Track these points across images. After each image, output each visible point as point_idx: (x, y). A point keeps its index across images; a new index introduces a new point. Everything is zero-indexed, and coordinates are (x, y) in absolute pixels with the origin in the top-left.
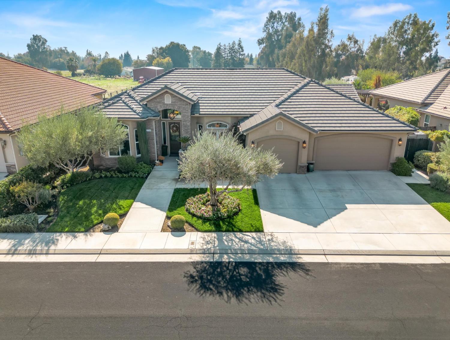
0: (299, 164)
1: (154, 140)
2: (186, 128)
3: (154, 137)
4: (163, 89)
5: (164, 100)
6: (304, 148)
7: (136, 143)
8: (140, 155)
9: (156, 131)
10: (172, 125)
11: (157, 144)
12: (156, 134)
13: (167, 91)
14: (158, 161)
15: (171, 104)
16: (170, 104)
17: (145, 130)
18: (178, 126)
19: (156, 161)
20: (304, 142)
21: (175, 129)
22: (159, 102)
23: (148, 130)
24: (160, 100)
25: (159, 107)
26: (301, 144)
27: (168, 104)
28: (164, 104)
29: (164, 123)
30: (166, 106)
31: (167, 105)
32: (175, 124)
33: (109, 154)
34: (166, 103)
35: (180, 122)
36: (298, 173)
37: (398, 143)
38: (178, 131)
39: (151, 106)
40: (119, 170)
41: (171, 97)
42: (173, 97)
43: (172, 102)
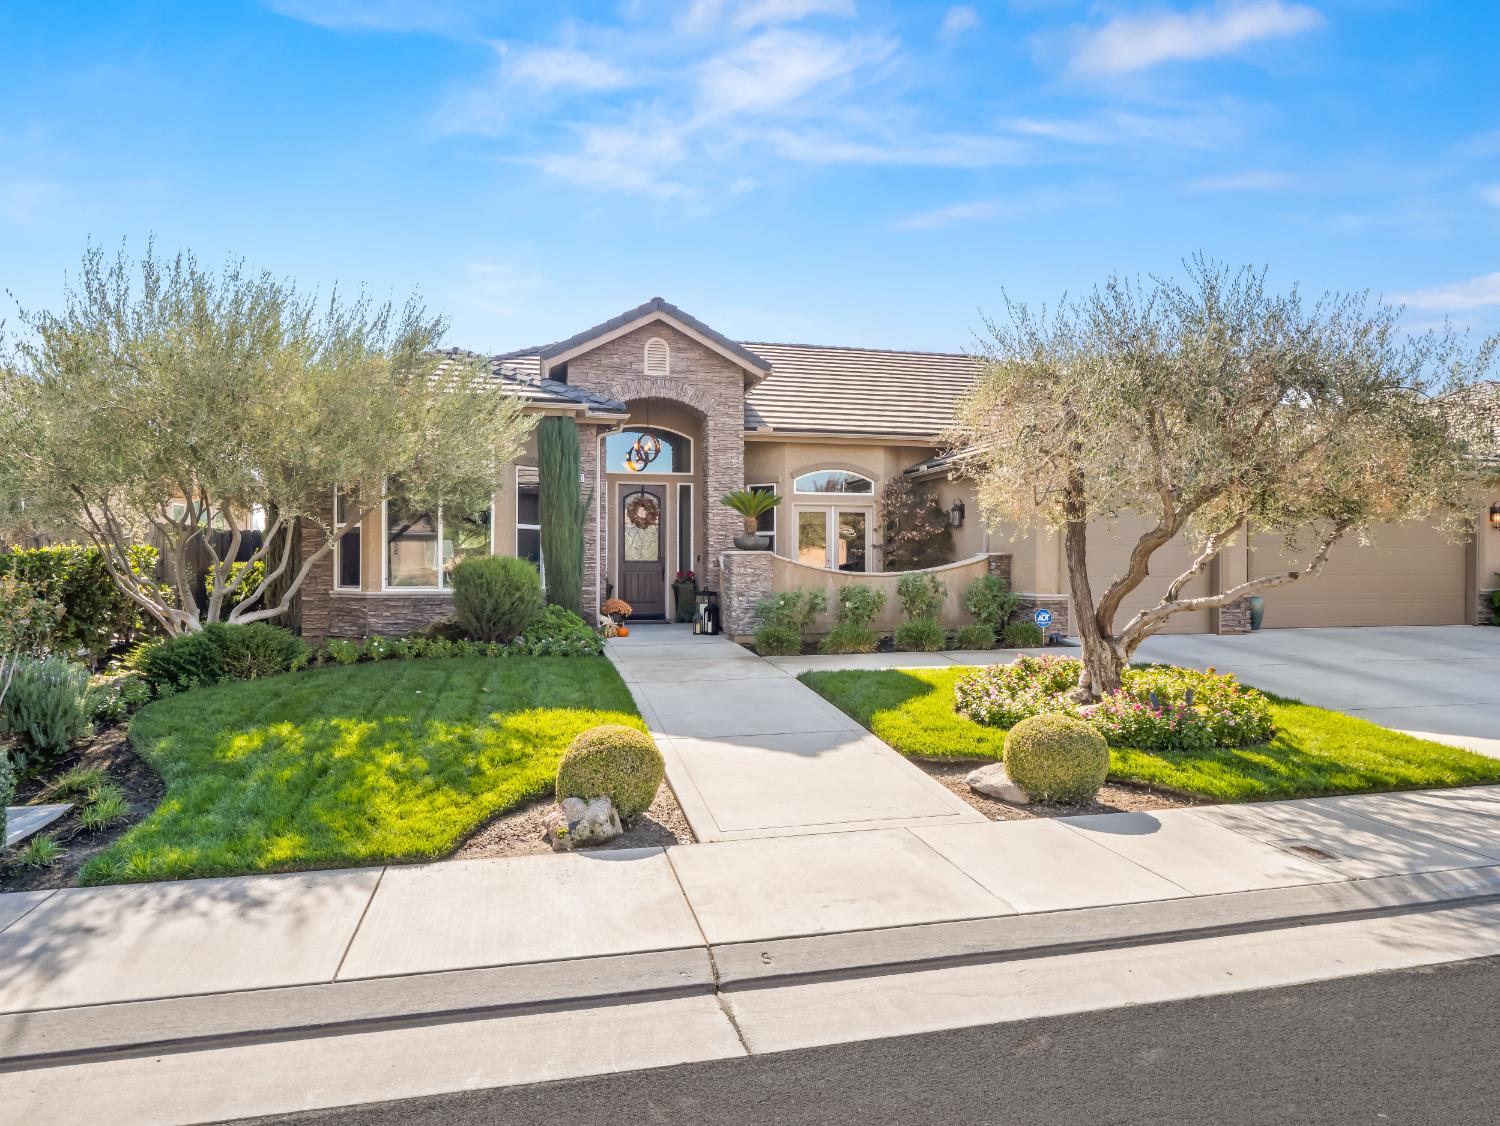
1: (594, 519)
2: (727, 479)
3: (594, 510)
4: (643, 311)
5: (643, 361)
7: (518, 526)
9: (600, 488)
10: (631, 499)
12: (601, 502)
13: (659, 323)
15: (671, 379)
16: (664, 378)
18: (655, 501)
19: (602, 619)
21: (642, 513)
22: (619, 370)
24: (626, 358)
25: (617, 389)
27: (655, 378)
28: (640, 376)
30: (648, 383)
31: (654, 380)
32: (643, 492)
33: (384, 582)
34: (646, 372)
35: (665, 486)
36: (1221, 629)
37: (1491, 520)
38: (657, 522)
39: (587, 381)
40: (454, 632)
41: (672, 350)
42: (679, 350)
43: (672, 372)
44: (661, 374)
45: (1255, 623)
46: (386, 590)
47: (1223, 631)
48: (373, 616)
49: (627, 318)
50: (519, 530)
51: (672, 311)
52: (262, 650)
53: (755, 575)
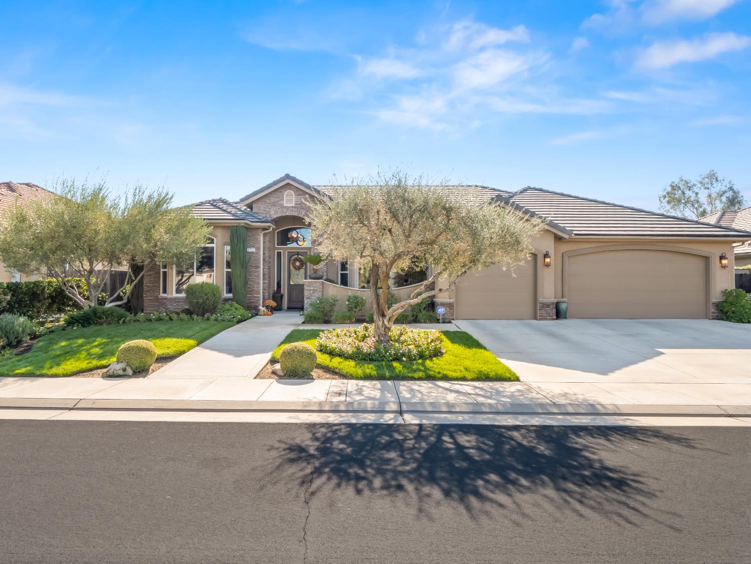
0: (541, 300)
1: (259, 267)
3: (259, 263)
4: (281, 180)
5: (283, 200)
6: (548, 265)
7: (226, 270)
8: (231, 295)
9: (264, 254)
10: (293, 258)
11: (264, 279)
12: (264, 260)
13: (288, 184)
14: (263, 307)
15: (295, 208)
16: (292, 207)
17: (245, 249)
18: (303, 258)
19: (261, 308)
20: (546, 255)
21: (298, 264)
22: (274, 205)
23: (249, 250)
24: (276, 199)
25: (272, 212)
26: (540, 258)
27: (289, 207)
28: (282, 207)
29: (279, 254)
30: (285, 209)
31: (287, 208)
32: (298, 255)
33: (174, 292)
34: (285, 205)
35: (307, 252)
36: (538, 318)
37: (720, 263)
38: (304, 268)
39: (260, 210)
40: (188, 312)
41: (296, 195)
42: (299, 195)
43: (295, 204)
44: (291, 205)
45: (559, 314)
46: (175, 295)
47: (539, 319)
48: (170, 305)
49: (275, 183)
50: (226, 271)
51: (294, 179)
52: (110, 316)
53: (314, 290)
